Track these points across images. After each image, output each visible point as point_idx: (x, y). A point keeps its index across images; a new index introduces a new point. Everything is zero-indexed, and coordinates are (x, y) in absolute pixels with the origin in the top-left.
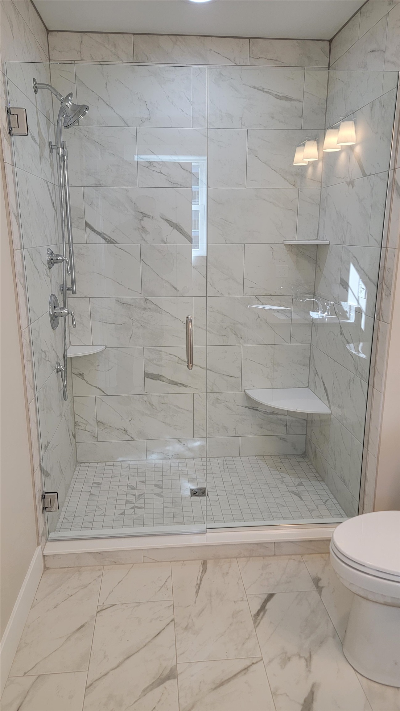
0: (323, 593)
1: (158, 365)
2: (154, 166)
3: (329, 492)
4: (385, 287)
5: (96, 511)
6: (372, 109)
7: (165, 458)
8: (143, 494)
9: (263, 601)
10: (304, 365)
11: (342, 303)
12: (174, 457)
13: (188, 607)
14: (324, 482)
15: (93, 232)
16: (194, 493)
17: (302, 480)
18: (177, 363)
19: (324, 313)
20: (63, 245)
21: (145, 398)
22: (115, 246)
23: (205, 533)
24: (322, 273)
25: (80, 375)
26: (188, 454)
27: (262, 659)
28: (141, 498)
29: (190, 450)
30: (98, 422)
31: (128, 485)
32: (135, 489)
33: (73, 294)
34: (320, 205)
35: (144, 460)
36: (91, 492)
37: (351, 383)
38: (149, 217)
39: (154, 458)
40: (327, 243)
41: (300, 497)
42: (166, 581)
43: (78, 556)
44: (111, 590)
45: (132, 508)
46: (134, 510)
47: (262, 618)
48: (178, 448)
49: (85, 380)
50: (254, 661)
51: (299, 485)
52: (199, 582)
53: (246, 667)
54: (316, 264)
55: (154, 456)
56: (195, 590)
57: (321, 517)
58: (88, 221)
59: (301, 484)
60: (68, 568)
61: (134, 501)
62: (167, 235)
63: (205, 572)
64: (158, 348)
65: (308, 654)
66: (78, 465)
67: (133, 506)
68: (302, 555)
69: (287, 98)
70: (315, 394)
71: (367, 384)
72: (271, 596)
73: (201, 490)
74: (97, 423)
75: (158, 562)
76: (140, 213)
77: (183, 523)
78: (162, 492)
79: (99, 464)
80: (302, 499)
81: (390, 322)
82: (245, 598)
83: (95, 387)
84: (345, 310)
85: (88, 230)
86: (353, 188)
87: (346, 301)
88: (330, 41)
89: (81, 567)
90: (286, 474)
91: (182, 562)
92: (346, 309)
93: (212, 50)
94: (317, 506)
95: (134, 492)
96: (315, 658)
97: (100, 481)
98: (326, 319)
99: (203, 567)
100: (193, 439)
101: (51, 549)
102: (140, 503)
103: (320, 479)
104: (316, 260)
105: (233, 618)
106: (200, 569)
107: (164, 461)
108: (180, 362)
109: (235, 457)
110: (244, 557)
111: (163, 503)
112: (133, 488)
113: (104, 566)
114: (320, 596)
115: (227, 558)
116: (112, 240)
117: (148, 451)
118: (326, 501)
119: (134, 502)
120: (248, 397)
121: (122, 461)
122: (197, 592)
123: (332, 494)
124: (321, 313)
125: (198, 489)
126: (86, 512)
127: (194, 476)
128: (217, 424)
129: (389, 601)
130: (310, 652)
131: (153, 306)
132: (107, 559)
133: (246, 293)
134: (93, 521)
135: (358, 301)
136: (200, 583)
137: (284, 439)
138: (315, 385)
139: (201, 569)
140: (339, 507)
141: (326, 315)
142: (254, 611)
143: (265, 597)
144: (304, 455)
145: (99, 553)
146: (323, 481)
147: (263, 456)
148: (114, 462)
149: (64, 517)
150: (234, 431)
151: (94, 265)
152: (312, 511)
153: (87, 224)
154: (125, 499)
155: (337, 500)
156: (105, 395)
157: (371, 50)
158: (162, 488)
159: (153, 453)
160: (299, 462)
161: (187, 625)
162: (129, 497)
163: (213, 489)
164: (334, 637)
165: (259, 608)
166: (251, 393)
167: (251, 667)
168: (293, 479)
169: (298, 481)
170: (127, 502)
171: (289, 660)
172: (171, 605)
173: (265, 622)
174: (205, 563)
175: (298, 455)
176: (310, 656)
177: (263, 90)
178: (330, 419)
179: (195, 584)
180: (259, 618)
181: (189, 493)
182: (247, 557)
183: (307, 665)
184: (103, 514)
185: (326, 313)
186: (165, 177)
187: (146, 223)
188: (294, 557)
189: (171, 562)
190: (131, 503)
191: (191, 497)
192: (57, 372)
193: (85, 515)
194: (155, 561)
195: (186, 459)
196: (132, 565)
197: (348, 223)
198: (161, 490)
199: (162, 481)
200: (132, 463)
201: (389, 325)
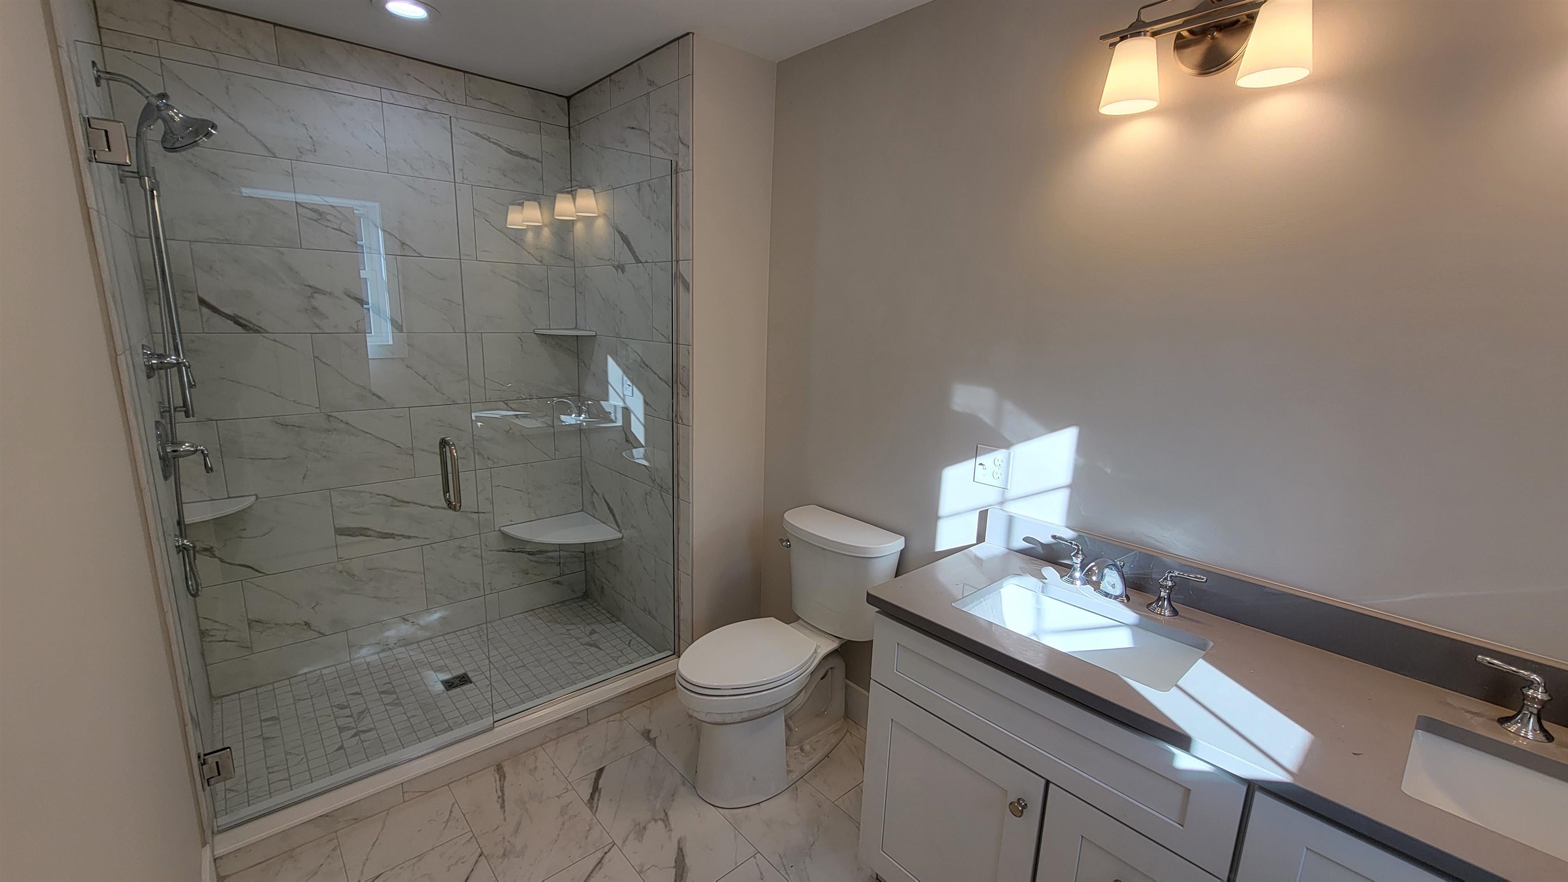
0: (657, 744)
1: (357, 513)
2: (329, 221)
3: (629, 631)
4: (680, 387)
5: (287, 760)
6: (639, 190)
7: (383, 651)
8: (365, 710)
9: (593, 780)
10: (575, 484)
11: (602, 402)
12: (398, 645)
13: (496, 829)
14: (621, 621)
15: (216, 315)
16: (449, 685)
17: (594, 626)
18: (391, 506)
19: (580, 416)
20: (164, 336)
21: (340, 567)
22: (264, 337)
23: (492, 728)
24: (589, 369)
25: (206, 550)
26: (421, 634)
27: (615, 844)
28: (364, 718)
29: (422, 628)
30: (249, 622)
31: (332, 706)
32: (348, 707)
33: (189, 417)
34: (575, 287)
35: (347, 662)
36: (265, 736)
37: (648, 497)
38: (323, 293)
39: (366, 654)
40: (594, 334)
41: (598, 647)
42: (451, 812)
43: (284, 834)
44: (366, 858)
45: (354, 736)
46: (358, 737)
47: (598, 800)
48: (405, 629)
49: (216, 557)
50: (606, 849)
51: (591, 633)
52: (500, 793)
53: (599, 860)
54: (578, 358)
55: (364, 652)
56: (498, 806)
57: (630, 662)
58: (202, 295)
59: (593, 632)
60: (265, 861)
61: (353, 725)
62: (359, 321)
63: (505, 778)
64: (357, 488)
65: (663, 814)
66: (215, 702)
67: (353, 733)
68: (621, 712)
69: (520, 154)
70: (594, 517)
71: (672, 497)
72: (601, 771)
73: (459, 677)
74: (249, 624)
75: (428, 792)
76: (308, 288)
77: (450, 729)
78: (398, 698)
79: (259, 690)
80: (601, 649)
81: (691, 424)
82: (570, 787)
83: (240, 565)
84: (608, 411)
85: (205, 310)
86: (623, 273)
87: (607, 400)
88: (569, 98)
89: (294, 849)
90: (570, 624)
91: (466, 779)
92: (611, 410)
93: (410, 75)
94: (621, 651)
95: (347, 712)
96: (670, 813)
97: (276, 715)
98: (584, 424)
99: (498, 774)
100: (428, 610)
101: (225, 844)
102: (365, 723)
103: (614, 619)
104: (578, 354)
105: (563, 816)
106: (495, 777)
107: (382, 655)
108: (396, 503)
109: (495, 621)
110: (551, 740)
111: (405, 713)
112: (341, 707)
113: (336, 832)
114: (656, 748)
115: (529, 750)
116: (256, 327)
117: (351, 646)
118: (629, 643)
119: (355, 727)
120: (505, 536)
121: (305, 674)
122: (503, 807)
123: (633, 632)
124: (576, 416)
125: (453, 678)
126: (267, 768)
127: (441, 663)
128: (463, 583)
129: (745, 716)
130: (665, 811)
131: (343, 426)
132: (340, 820)
133: (490, 399)
134: (290, 776)
135: (624, 400)
136: (503, 795)
137: (558, 582)
138: (594, 507)
139: (498, 777)
140: (645, 645)
141: (584, 418)
142: (586, 797)
143: (594, 775)
144: (586, 595)
145: (326, 815)
146: (619, 620)
147: (533, 610)
148: (289, 679)
149: (226, 790)
150: (490, 587)
151: (222, 368)
152: (617, 659)
153: (202, 302)
154: (336, 725)
155: (641, 638)
156: (262, 575)
157: (631, 126)
158: (395, 692)
159: (361, 647)
160: (582, 606)
161: (505, 851)
162: (342, 722)
163: (476, 671)
164: (684, 784)
165: (590, 791)
166: (512, 531)
167: (605, 858)
168: (582, 629)
169: (589, 629)
170: (341, 729)
171: (645, 830)
172: (471, 838)
173: (603, 804)
174: (499, 769)
175: (577, 598)
176: (666, 814)
177: (488, 139)
178: (622, 544)
179: (496, 798)
180: (595, 801)
181: (441, 687)
182: (554, 739)
183: (666, 826)
184: (305, 760)
185: (583, 416)
186: (350, 237)
187: (320, 301)
188: (611, 718)
189: (448, 785)
190: (349, 729)
191: (448, 692)
192: (178, 553)
193: (269, 773)
194: (422, 793)
195: (418, 642)
196: (387, 812)
197: (621, 312)
198: (394, 696)
199: (390, 683)
200: (324, 672)
201: (691, 428)
